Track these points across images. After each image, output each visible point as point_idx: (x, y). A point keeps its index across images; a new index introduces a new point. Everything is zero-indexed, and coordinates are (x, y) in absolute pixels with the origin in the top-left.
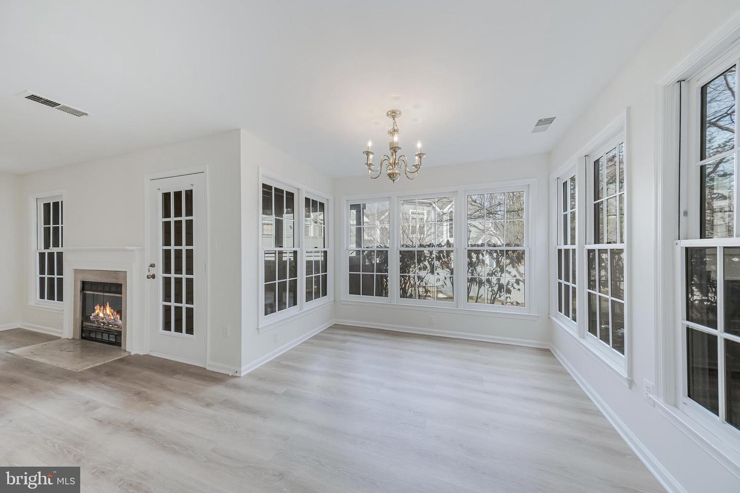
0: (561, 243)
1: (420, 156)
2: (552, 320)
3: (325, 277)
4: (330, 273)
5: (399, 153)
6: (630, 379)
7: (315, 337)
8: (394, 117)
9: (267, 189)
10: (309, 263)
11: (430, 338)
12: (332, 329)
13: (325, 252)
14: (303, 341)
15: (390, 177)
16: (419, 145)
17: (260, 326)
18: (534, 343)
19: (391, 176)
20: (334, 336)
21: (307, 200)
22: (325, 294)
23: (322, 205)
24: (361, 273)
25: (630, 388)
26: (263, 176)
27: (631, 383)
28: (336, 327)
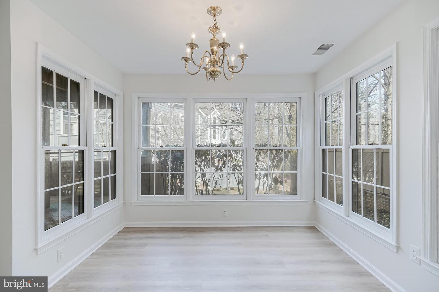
0: (323, 144)
1: (242, 57)
2: (317, 203)
3: (114, 178)
4: (119, 174)
6: (398, 245)
7: (107, 246)
8: (214, 15)
9: (47, 74)
10: (97, 164)
11: (225, 230)
12: (123, 234)
13: (114, 152)
14: (92, 252)
15: (211, 74)
16: (241, 47)
17: (39, 246)
18: (304, 223)
19: (213, 74)
20: (128, 242)
21: (96, 93)
22: (114, 197)
23: (110, 100)
24: (155, 173)
25: (397, 252)
26: (43, 56)
27: (398, 248)
28: (127, 231)
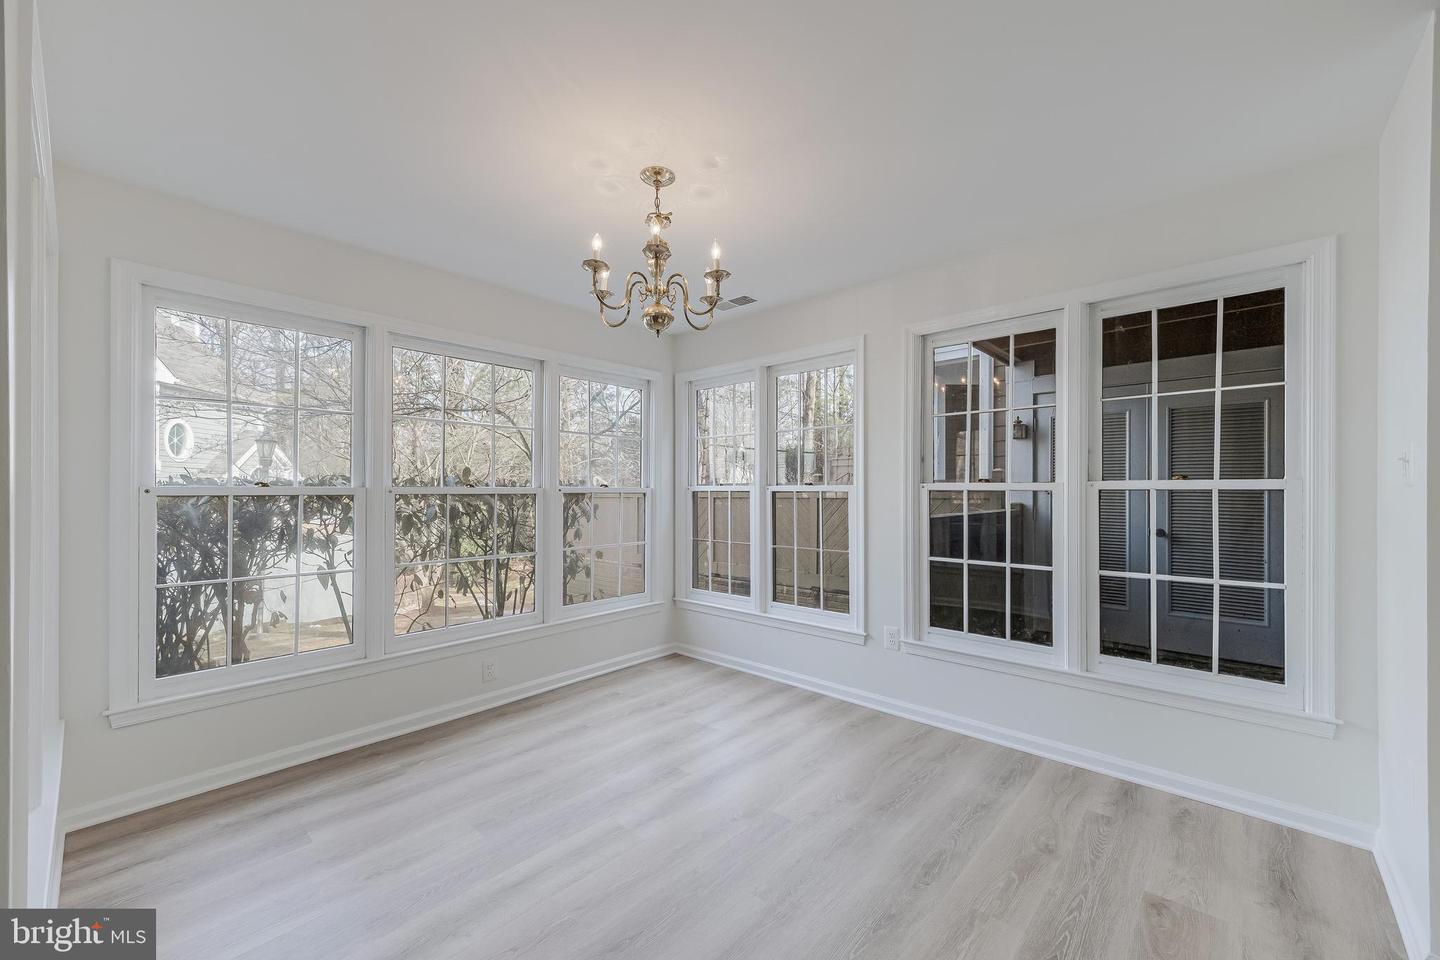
5: (669, 268)
8: (658, 184)
